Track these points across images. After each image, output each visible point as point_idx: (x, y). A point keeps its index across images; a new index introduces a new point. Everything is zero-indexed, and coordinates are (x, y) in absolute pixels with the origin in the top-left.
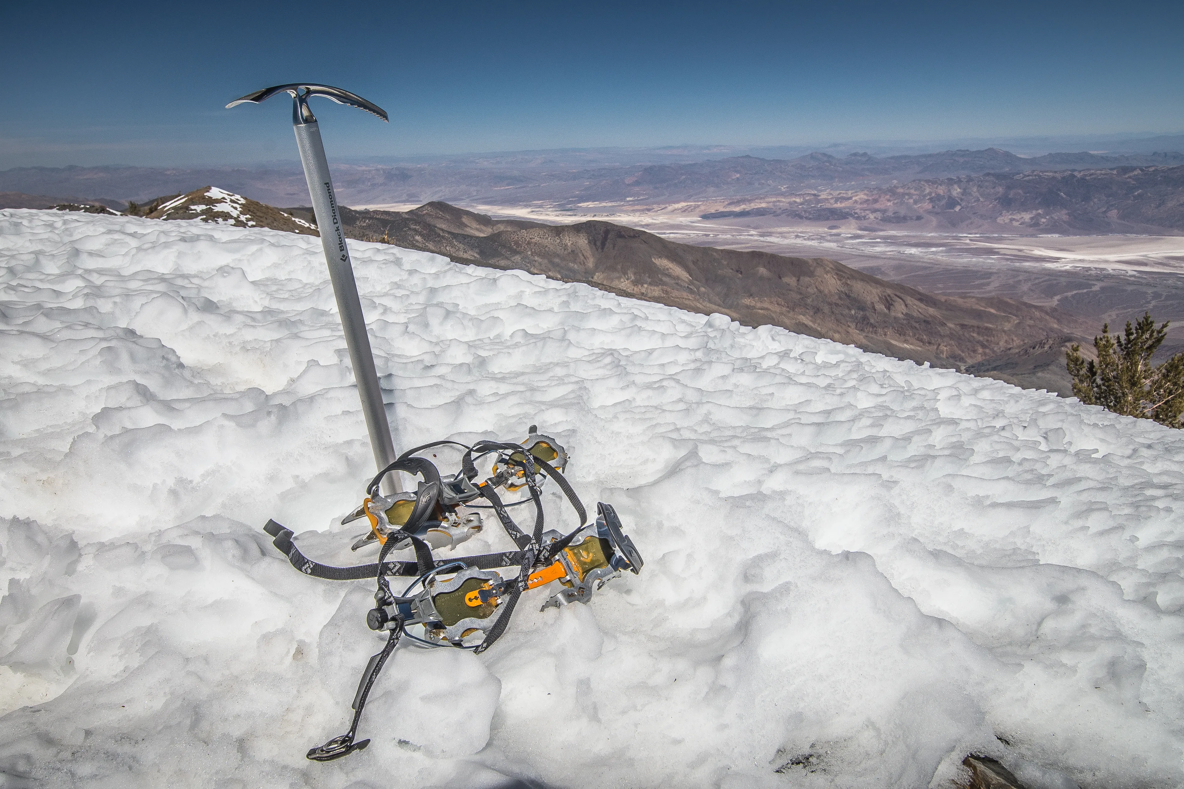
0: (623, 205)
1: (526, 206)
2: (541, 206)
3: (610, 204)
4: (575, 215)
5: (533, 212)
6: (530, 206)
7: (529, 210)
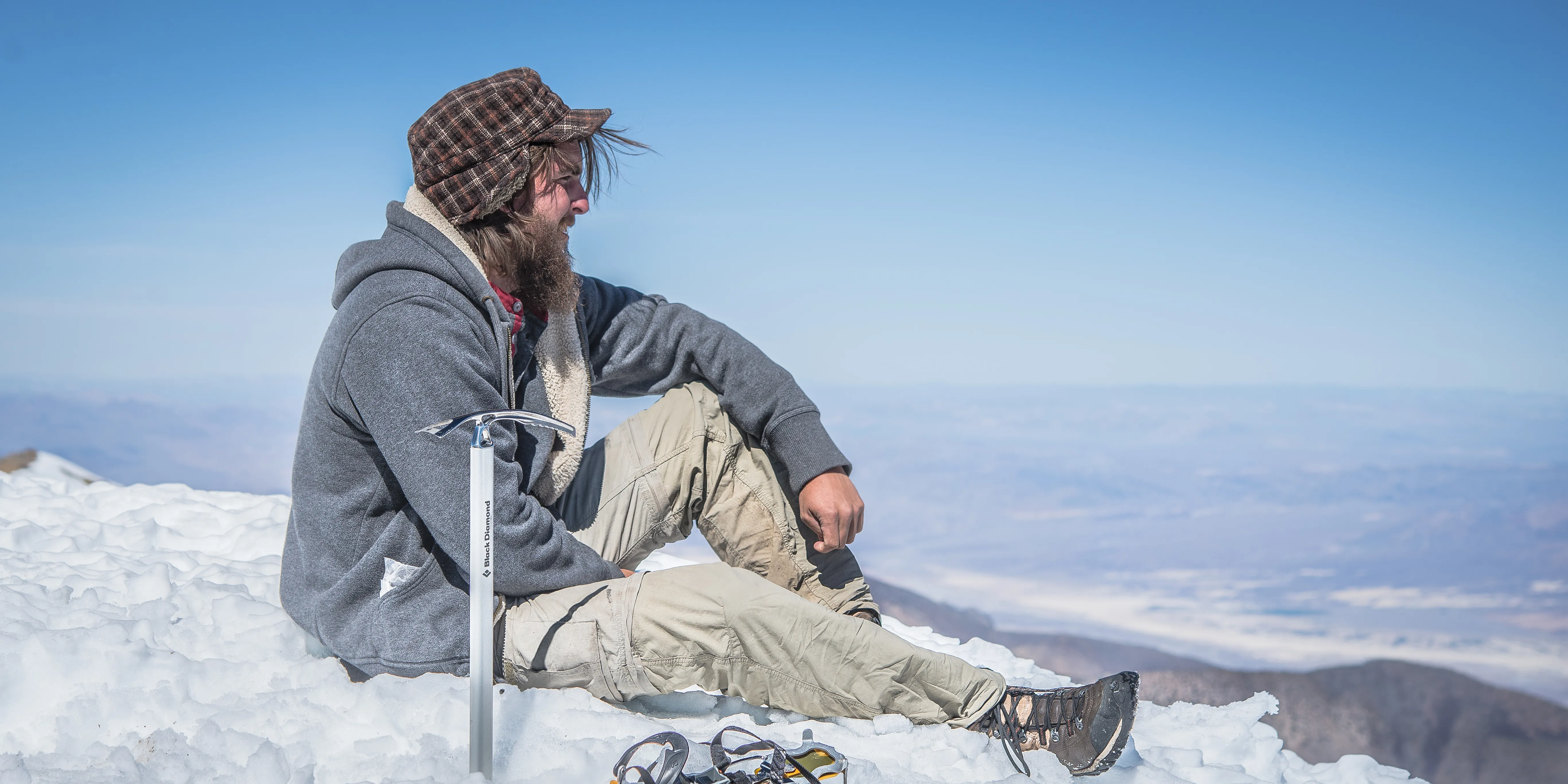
0: (1517, 610)
1: (1131, 587)
2: (1187, 592)
3: (1463, 602)
4: (1322, 634)
5: (1154, 609)
6: (1145, 586)
7: (1142, 601)
